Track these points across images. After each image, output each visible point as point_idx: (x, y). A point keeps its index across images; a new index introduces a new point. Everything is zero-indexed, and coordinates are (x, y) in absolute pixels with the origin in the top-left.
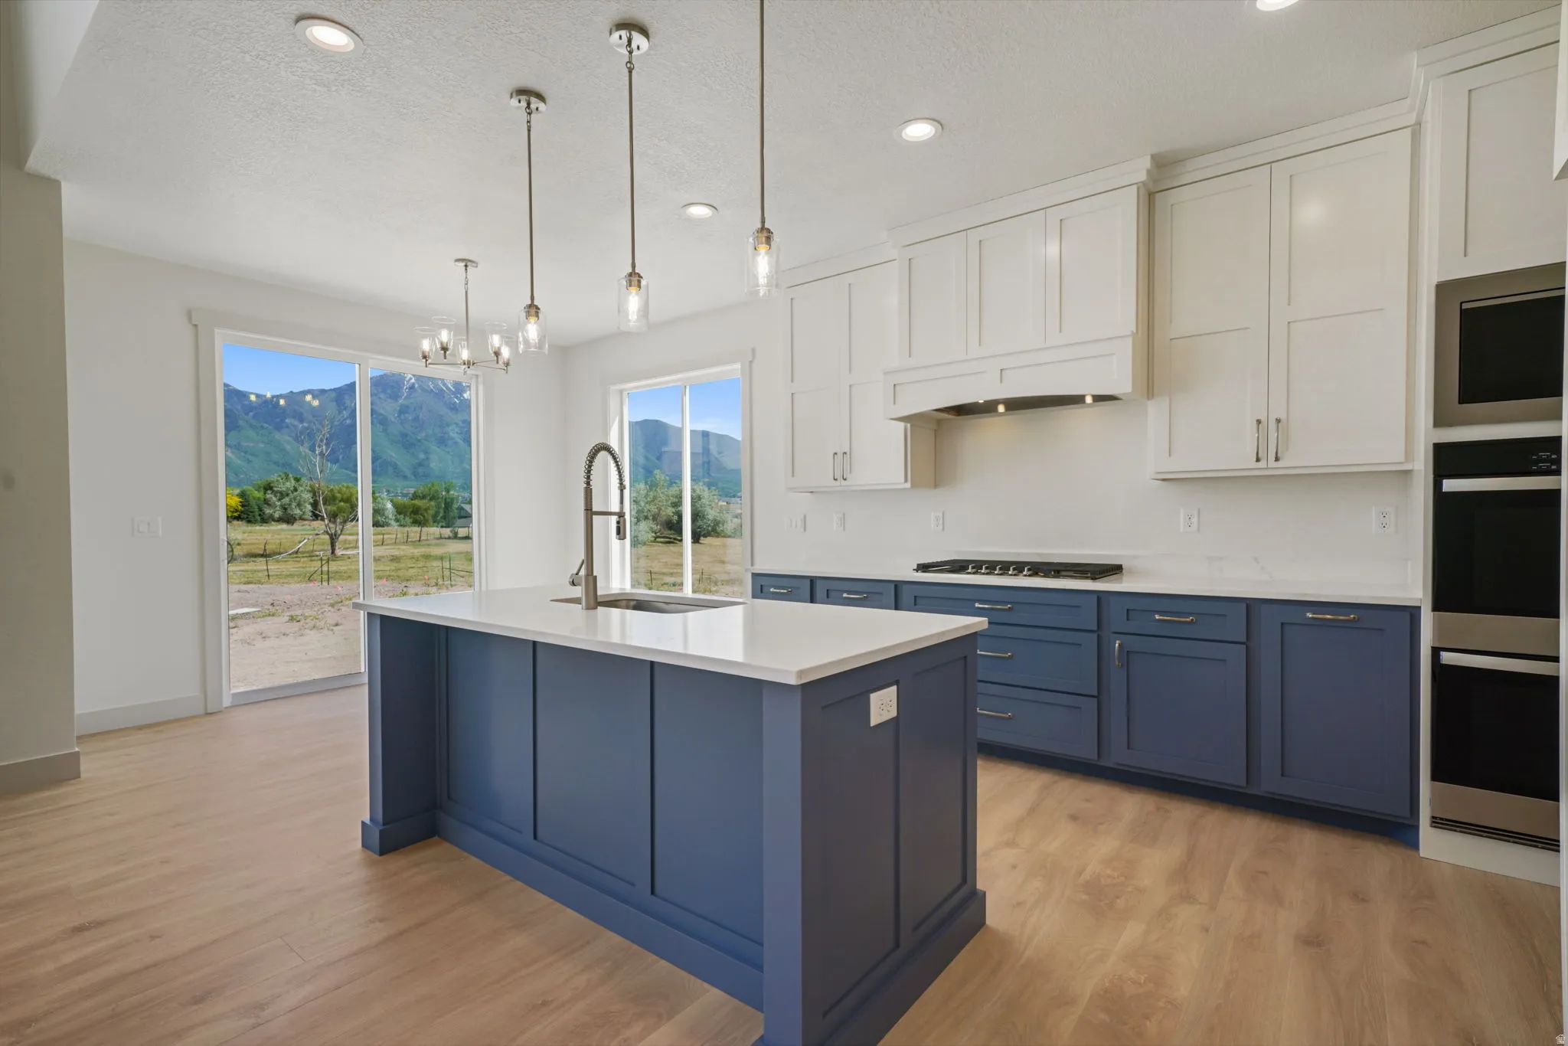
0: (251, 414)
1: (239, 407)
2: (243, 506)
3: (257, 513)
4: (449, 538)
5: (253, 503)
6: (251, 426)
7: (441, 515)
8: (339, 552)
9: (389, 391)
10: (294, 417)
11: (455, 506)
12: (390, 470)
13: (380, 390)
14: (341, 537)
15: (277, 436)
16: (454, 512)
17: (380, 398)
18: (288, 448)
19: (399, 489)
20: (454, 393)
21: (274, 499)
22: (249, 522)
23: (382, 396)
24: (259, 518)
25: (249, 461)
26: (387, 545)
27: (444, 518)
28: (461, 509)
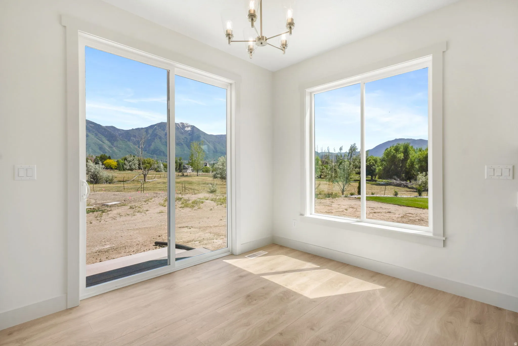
0: (121, 136)
1: (117, 134)
2: (118, 165)
3: (122, 167)
4: (181, 176)
5: (121, 164)
6: (121, 140)
7: (178, 168)
8: (146, 180)
9: (162, 128)
10: (133, 137)
11: (182, 165)
12: (162, 154)
13: (159, 128)
14: (148, 175)
15: (128, 143)
16: (182, 167)
17: (159, 131)
18: (131, 146)
19: (164, 160)
20: (182, 128)
21: (127, 163)
22: (120, 170)
23: (160, 130)
24: (122, 169)
25: (120, 151)
26: (162, 178)
27: (179, 169)
28: (184, 166)
